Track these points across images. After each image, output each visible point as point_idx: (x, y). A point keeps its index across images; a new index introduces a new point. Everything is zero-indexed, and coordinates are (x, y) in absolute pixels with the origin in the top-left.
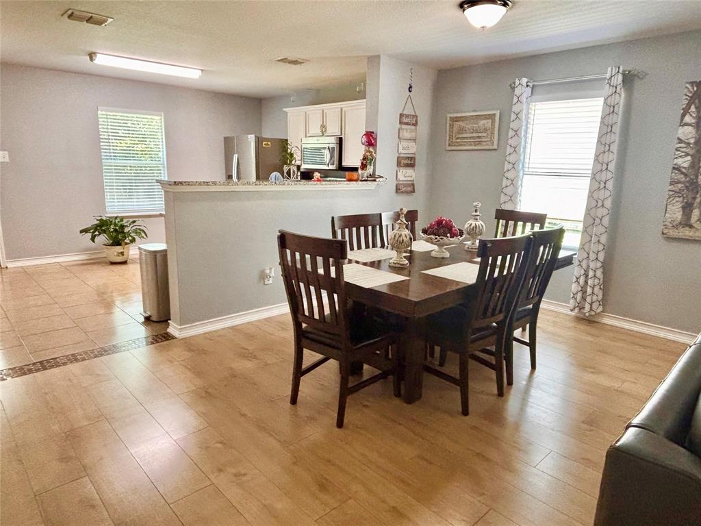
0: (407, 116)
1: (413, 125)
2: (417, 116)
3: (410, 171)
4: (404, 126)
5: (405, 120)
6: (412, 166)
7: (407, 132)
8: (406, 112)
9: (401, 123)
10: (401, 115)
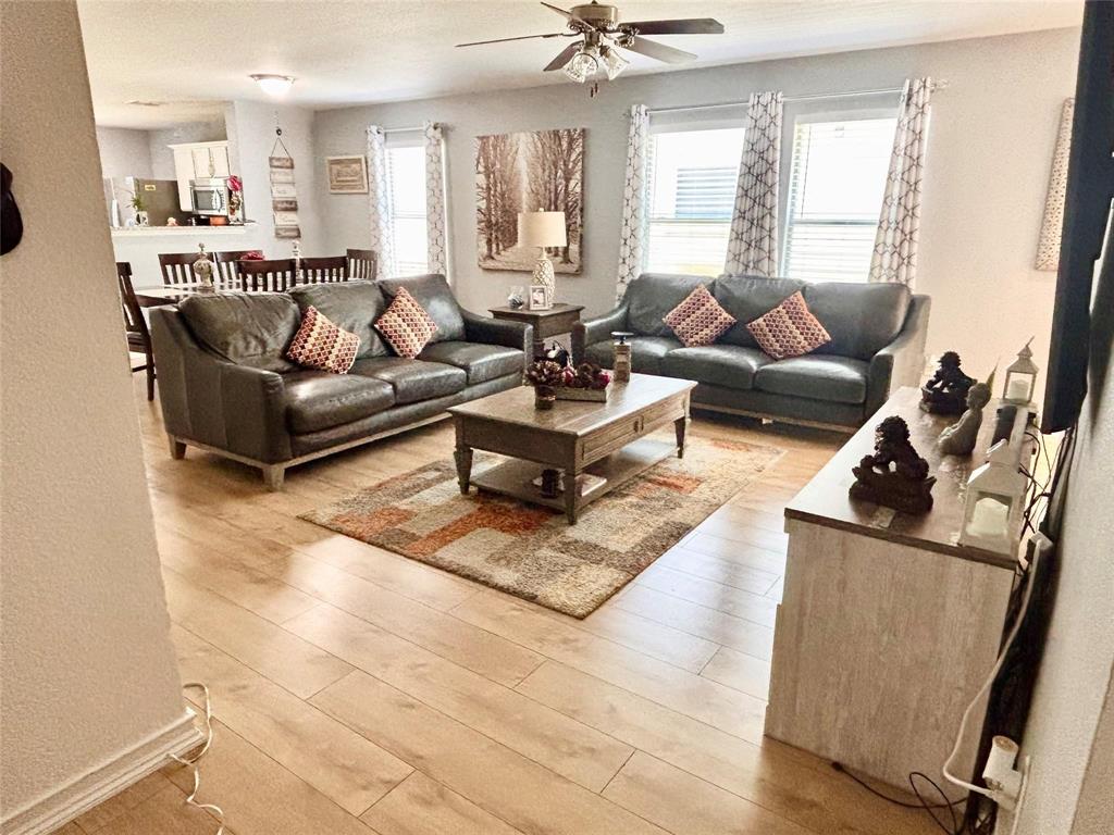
0: (279, 159)
1: (287, 168)
2: (292, 160)
3: (291, 216)
4: (274, 170)
5: (276, 163)
6: (295, 209)
7: (281, 175)
8: (276, 155)
9: (271, 166)
10: (271, 159)
